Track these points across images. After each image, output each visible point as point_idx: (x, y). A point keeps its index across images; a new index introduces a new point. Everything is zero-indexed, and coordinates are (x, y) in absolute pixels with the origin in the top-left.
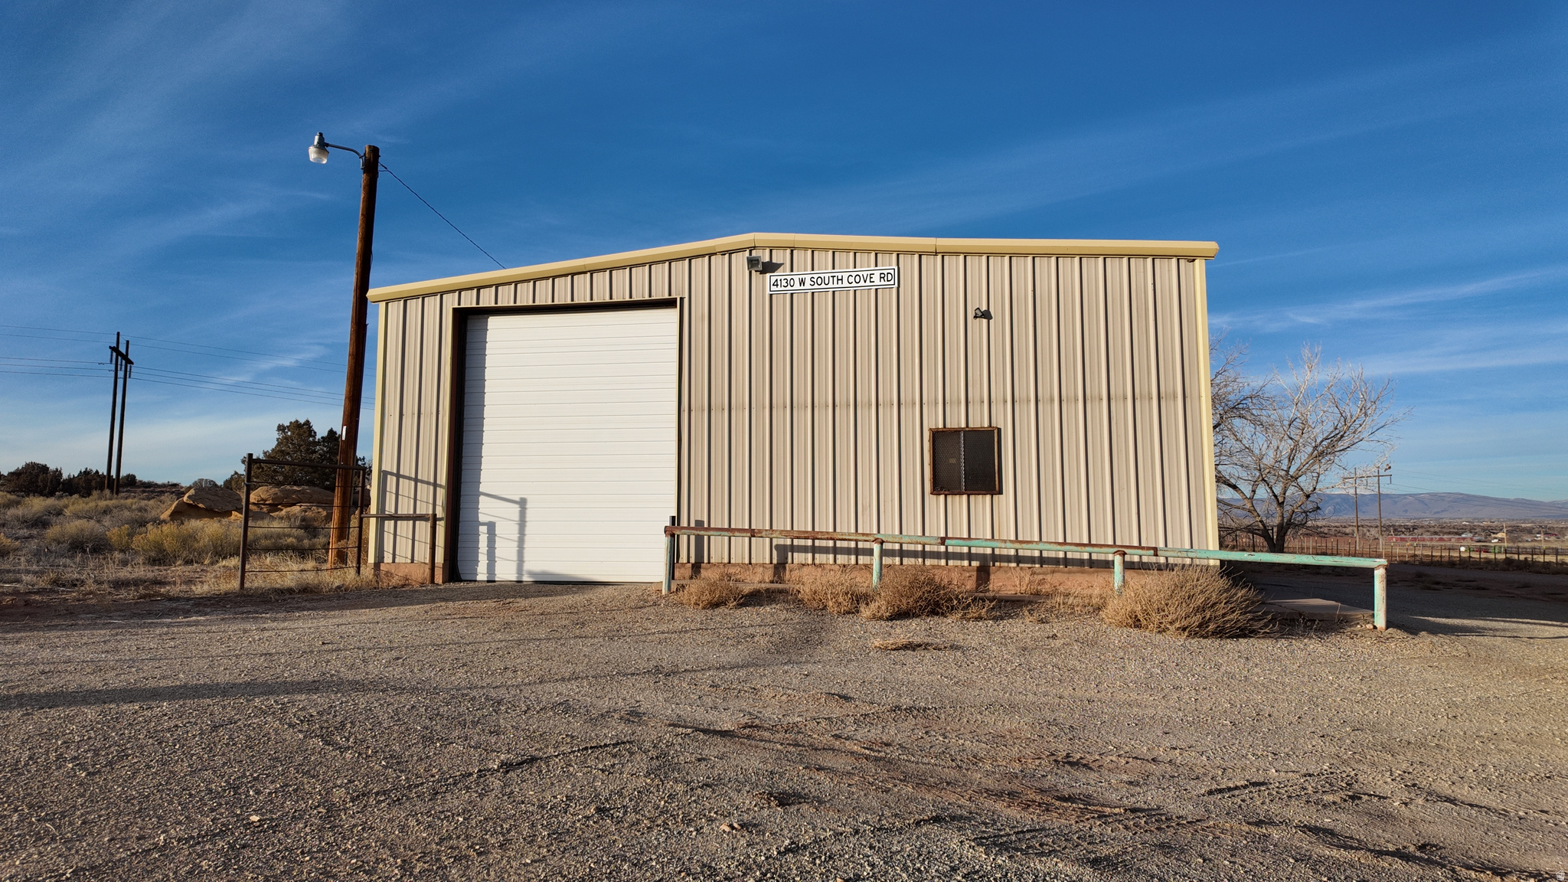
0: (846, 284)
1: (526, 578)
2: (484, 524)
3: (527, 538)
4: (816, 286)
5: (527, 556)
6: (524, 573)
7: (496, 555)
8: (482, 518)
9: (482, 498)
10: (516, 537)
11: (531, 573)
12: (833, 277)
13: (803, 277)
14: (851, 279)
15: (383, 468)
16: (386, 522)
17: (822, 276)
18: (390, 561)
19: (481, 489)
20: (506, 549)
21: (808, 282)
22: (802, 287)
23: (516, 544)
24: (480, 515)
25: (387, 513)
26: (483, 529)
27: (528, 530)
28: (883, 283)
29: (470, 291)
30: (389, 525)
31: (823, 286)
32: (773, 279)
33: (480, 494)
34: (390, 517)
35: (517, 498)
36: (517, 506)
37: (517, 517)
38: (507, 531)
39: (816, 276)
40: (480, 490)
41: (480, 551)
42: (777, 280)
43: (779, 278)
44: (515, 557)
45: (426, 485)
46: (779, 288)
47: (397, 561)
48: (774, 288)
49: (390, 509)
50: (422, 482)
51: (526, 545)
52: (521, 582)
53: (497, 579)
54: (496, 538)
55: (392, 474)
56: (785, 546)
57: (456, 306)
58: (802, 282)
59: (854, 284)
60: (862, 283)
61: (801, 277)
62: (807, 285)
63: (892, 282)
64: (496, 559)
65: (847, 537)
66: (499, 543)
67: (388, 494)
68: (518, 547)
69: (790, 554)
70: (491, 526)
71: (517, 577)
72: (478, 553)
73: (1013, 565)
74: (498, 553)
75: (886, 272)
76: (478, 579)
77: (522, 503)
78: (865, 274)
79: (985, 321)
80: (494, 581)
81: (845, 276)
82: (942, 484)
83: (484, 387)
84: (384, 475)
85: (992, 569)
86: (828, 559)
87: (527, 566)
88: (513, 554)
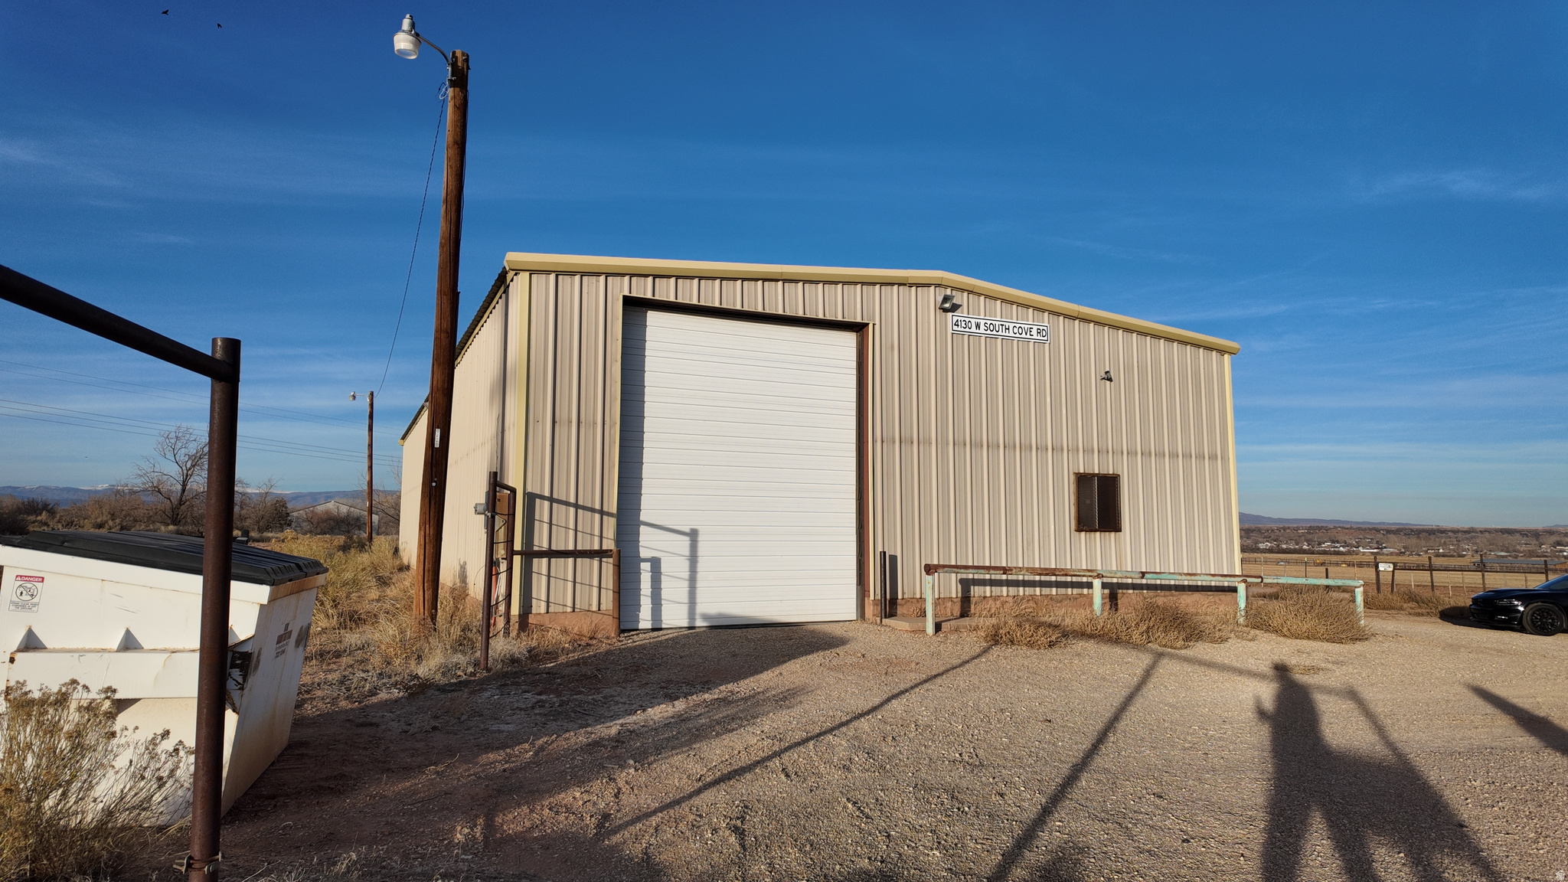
0: (1012, 334)
1: (699, 623)
2: (646, 560)
3: (699, 576)
4: (989, 332)
5: (700, 597)
6: (697, 617)
7: (663, 597)
8: (644, 553)
9: (642, 528)
10: (686, 575)
11: (705, 617)
12: (1002, 325)
13: (979, 321)
14: (1016, 330)
15: (529, 490)
16: (535, 561)
17: (994, 323)
18: (543, 610)
19: (643, 517)
20: (674, 590)
21: (982, 327)
22: (978, 331)
23: (686, 584)
24: (641, 549)
25: (536, 548)
26: (645, 567)
27: (700, 567)
28: (1039, 338)
29: (643, 278)
30: (540, 565)
31: (994, 332)
32: (955, 319)
33: (640, 523)
34: (541, 554)
35: (687, 529)
36: (687, 538)
37: (687, 551)
38: (674, 568)
39: (989, 322)
40: (641, 519)
41: (642, 593)
42: (957, 321)
43: (959, 319)
44: (685, 598)
45: (590, 513)
46: (959, 329)
47: (551, 610)
48: (955, 328)
49: (541, 542)
50: (584, 508)
51: (699, 584)
52: (693, 628)
53: (664, 626)
54: (662, 576)
55: (542, 497)
56: (967, 580)
57: (627, 293)
58: (978, 326)
59: (1018, 335)
60: (1024, 335)
61: (977, 320)
62: (982, 330)
63: (1045, 338)
64: (663, 602)
65: (1078, 573)
66: (665, 583)
67: (537, 523)
68: (690, 587)
69: (972, 587)
70: (655, 563)
71: (689, 622)
72: (640, 595)
73: (1131, 591)
74: (664, 594)
75: (1041, 328)
76: (640, 628)
77: (693, 535)
78: (1026, 327)
79: (1108, 382)
80: (661, 629)
81: (1011, 325)
82: (1084, 524)
83: (643, 394)
84: (531, 499)
85: (1119, 596)
86: (1002, 591)
87: (701, 608)
88: (683, 595)
